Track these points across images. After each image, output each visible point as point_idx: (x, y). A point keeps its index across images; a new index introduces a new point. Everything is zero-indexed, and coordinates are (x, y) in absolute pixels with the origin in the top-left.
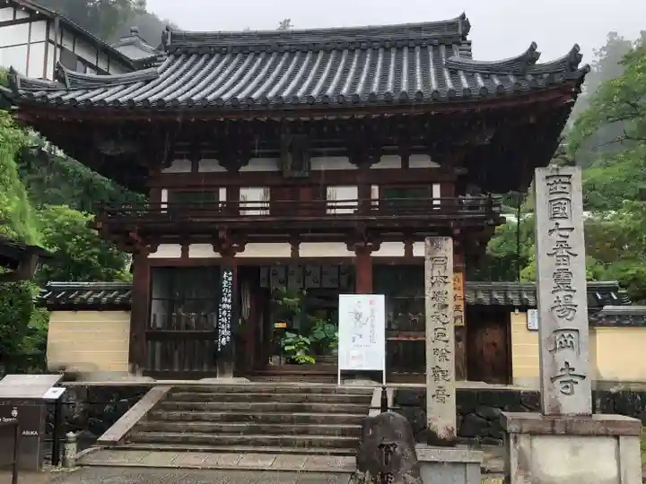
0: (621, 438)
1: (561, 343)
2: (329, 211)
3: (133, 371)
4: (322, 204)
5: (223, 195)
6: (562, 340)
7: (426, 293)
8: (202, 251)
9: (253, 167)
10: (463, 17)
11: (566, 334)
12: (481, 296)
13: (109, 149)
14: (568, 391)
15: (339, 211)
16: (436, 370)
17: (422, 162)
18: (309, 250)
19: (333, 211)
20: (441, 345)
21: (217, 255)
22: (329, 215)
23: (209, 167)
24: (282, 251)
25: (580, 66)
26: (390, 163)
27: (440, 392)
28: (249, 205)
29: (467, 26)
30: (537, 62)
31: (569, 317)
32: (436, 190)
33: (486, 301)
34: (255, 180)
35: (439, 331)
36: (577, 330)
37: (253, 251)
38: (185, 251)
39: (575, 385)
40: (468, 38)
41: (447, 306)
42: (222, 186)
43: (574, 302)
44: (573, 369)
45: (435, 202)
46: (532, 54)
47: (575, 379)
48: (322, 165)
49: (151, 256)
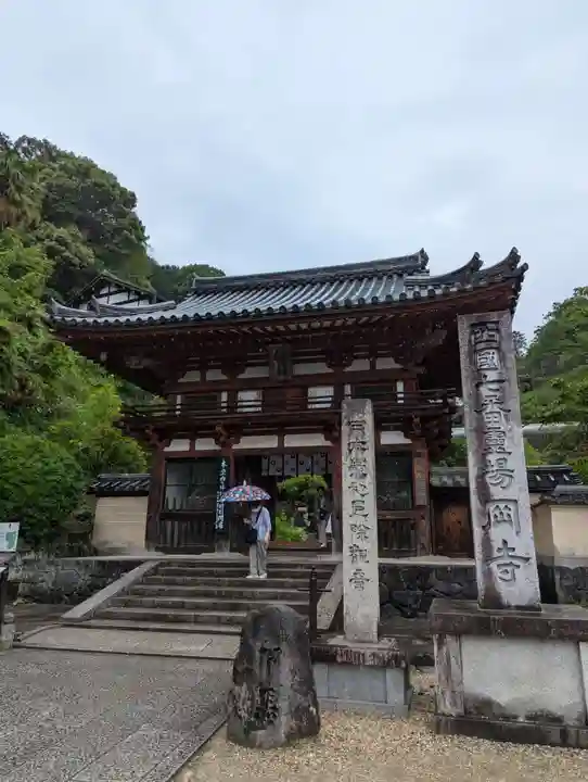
0: (581, 644)
1: (496, 516)
2: (310, 407)
3: (148, 547)
4: (304, 400)
5: (224, 396)
6: (497, 513)
7: (343, 461)
8: (205, 445)
9: (249, 373)
10: (422, 251)
11: (502, 506)
12: (445, 479)
13: (133, 363)
14: (508, 577)
15: (318, 406)
16: (354, 549)
17: (387, 364)
18: (292, 441)
19: (314, 406)
20: (359, 520)
21: (218, 448)
22: (311, 409)
23: (214, 375)
24: (270, 442)
25: (519, 266)
26: (360, 365)
27: (358, 576)
28: (244, 404)
29: (425, 259)
30: (481, 269)
31: (504, 484)
32: (400, 387)
33: (450, 482)
34: (250, 385)
35: (357, 504)
36: (516, 501)
37: (247, 443)
38: (192, 445)
39: (516, 570)
40: (427, 268)
41: (365, 475)
42: (225, 390)
43: (509, 465)
44: (514, 549)
45: (399, 396)
46: (476, 261)
47: (516, 562)
48: (302, 369)
49: (166, 449)
